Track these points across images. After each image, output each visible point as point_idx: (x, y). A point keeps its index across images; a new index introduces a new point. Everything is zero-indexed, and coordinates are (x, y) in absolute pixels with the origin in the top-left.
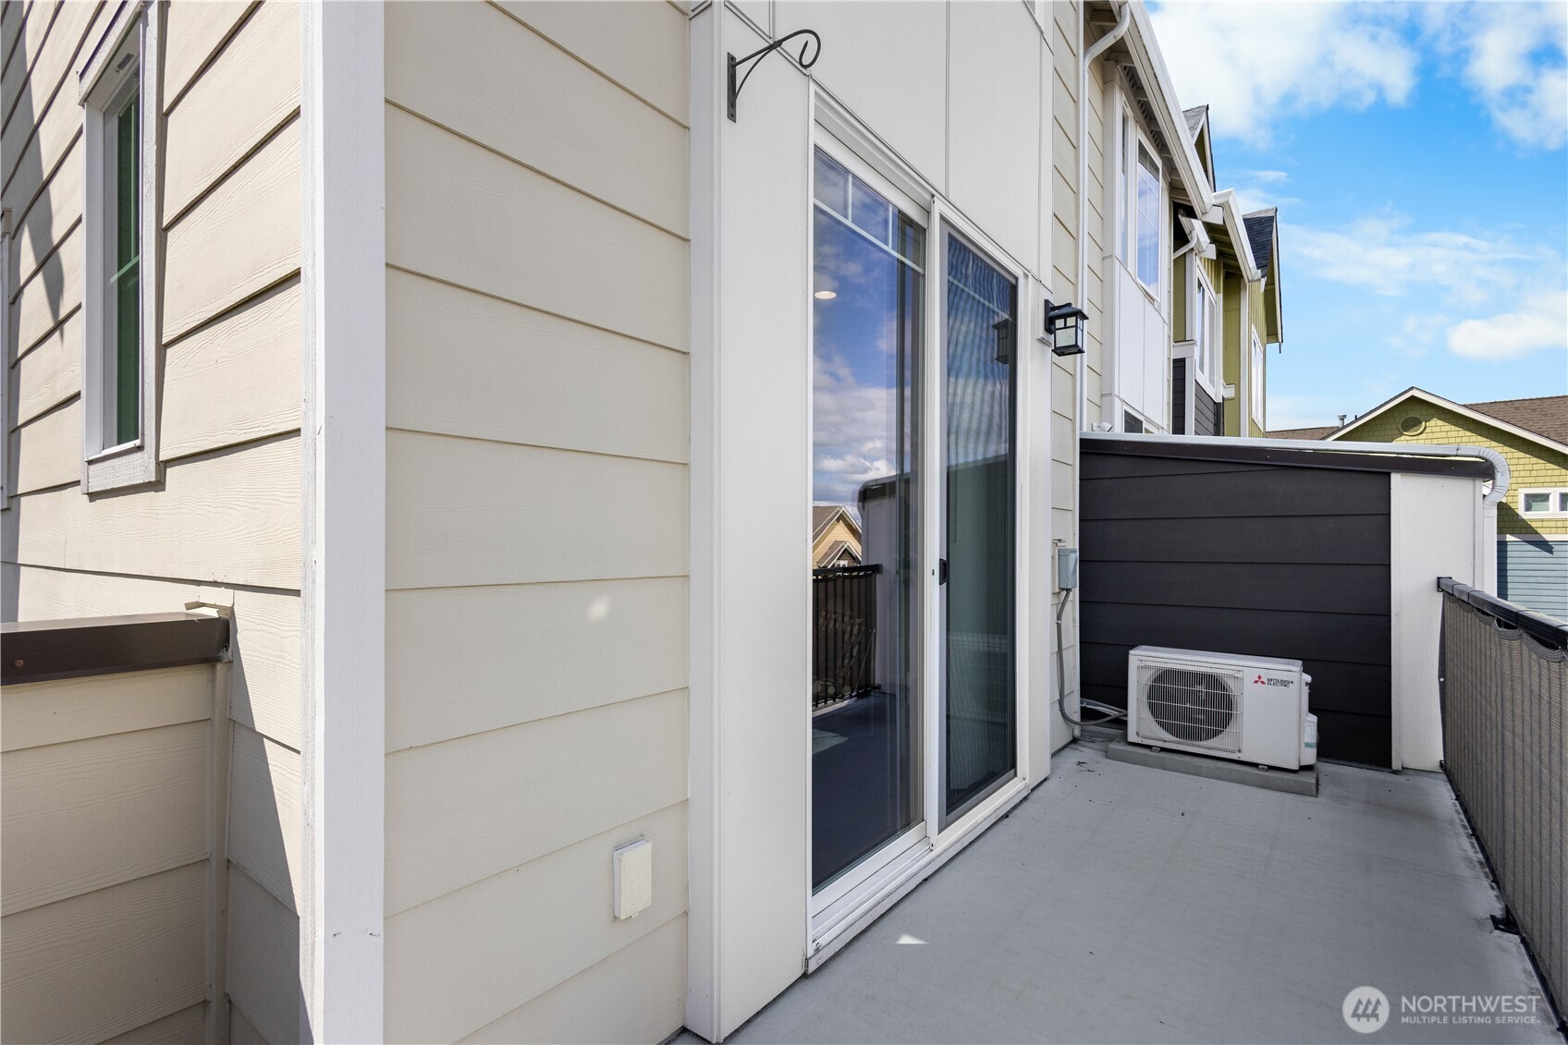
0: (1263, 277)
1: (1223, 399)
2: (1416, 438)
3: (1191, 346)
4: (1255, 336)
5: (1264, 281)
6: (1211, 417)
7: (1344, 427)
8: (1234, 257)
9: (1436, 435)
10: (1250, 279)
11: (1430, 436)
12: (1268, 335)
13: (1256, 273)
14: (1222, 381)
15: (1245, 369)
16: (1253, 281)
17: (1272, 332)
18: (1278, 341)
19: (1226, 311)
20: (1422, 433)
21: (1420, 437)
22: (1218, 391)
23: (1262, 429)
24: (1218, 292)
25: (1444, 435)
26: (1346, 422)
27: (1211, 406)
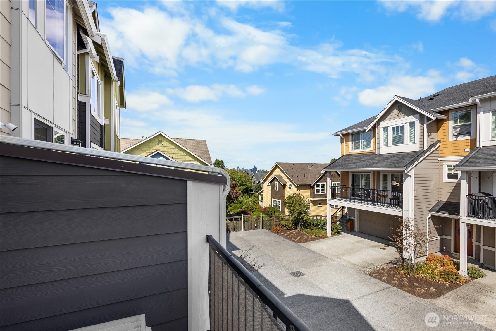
0: (119, 80)
1: (104, 124)
2: (161, 146)
3: (88, 98)
4: (116, 103)
5: (119, 82)
6: (99, 131)
7: (143, 140)
8: (108, 68)
9: (166, 146)
10: (114, 80)
11: (164, 146)
12: (121, 105)
13: (117, 78)
14: (104, 117)
15: (113, 114)
16: (115, 81)
17: (122, 104)
18: (124, 108)
19: (105, 89)
20: (162, 145)
21: (162, 146)
22: (102, 120)
23: (119, 138)
24: (101, 80)
25: (167, 146)
26: (144, 138)
27: (99, 126)
